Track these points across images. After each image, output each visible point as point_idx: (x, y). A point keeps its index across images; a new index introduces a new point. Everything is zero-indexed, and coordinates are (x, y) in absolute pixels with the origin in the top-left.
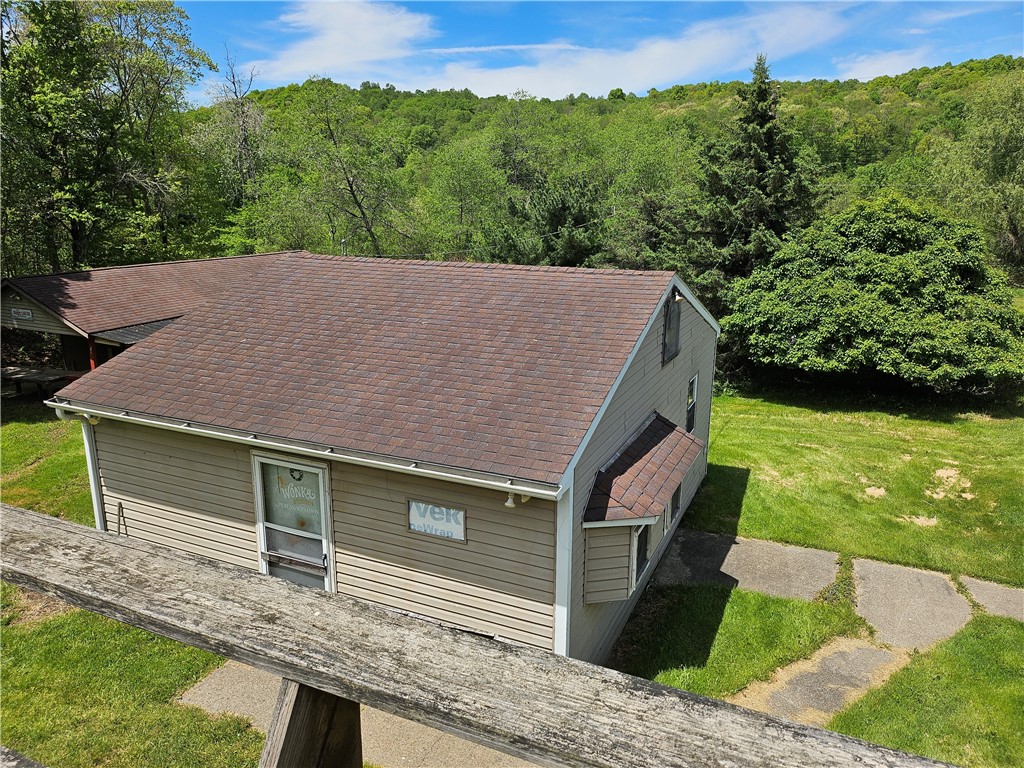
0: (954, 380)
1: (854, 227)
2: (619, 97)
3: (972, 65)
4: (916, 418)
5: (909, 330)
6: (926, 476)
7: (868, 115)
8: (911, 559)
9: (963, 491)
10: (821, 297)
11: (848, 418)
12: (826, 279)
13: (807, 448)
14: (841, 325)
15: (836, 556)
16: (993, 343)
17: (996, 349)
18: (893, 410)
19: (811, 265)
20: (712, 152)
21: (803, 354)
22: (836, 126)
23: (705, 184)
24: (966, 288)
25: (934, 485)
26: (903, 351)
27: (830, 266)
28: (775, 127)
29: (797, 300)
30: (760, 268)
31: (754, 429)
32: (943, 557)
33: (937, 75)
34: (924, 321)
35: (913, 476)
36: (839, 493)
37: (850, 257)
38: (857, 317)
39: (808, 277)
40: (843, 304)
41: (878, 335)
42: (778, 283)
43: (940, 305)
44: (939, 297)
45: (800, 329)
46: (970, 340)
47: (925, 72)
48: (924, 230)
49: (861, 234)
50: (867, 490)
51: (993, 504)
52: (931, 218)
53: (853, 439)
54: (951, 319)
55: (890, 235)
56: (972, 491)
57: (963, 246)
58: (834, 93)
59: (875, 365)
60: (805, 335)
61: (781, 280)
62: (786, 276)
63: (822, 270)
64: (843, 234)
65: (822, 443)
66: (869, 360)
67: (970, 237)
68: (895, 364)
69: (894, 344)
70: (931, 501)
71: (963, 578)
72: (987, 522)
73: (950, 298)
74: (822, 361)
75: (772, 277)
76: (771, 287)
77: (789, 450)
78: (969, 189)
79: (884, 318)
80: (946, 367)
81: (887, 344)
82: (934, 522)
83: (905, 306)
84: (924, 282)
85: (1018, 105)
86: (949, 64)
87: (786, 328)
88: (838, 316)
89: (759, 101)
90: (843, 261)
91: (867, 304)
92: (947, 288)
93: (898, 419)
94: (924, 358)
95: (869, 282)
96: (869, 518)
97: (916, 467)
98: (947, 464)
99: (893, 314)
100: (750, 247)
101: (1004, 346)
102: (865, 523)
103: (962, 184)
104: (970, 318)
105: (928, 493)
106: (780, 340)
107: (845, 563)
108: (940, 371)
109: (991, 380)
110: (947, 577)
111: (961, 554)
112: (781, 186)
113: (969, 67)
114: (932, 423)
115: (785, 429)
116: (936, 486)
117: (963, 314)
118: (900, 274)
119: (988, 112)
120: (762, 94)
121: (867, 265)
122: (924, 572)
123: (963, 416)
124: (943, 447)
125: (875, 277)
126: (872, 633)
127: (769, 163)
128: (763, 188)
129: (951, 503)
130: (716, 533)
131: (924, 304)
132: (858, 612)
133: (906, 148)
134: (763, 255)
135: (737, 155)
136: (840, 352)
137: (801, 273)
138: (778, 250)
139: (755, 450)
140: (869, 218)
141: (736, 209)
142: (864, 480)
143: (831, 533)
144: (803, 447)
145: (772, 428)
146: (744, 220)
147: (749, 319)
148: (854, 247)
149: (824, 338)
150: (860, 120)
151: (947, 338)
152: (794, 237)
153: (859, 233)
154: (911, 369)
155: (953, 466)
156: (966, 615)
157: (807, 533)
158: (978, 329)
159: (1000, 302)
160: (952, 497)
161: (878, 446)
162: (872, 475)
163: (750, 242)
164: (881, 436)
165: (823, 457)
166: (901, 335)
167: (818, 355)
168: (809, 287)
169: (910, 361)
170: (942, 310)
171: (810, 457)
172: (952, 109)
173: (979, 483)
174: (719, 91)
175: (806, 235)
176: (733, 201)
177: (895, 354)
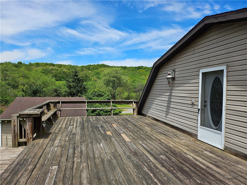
2: (20, 64)
3: (98, 65)
20: (69, 81)
26: (103, 111)
28: (79, 77)
47: (91, 65)
48: (103, 94)
52: (103, 92)
55: (99, 95)
64: (92, 95)
67: (109, 95)
79: (100, 107)
85: (109, 75)
86: (95, 65)
127: (79, 83)
128: (78, 87)
133: (89, 80)
135: (73, 82)
140: (95, 92)
148: (94, 96)
153: (94, 94)
170: (107, 105)
172: (97, 73)
174: (48, 65)
175: (86, 95)
176: (74, 89)
177: (102, 112)
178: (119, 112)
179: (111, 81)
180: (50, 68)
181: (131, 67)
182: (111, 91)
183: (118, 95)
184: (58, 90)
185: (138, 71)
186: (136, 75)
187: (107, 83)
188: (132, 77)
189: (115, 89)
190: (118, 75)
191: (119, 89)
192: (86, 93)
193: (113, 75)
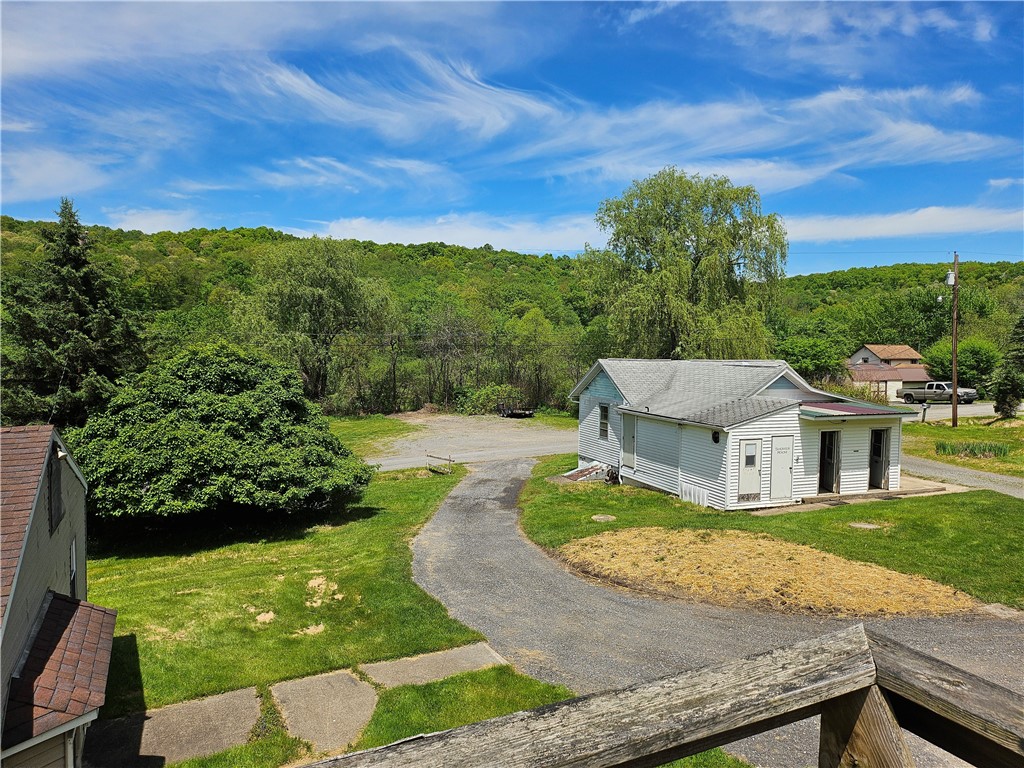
0: (301, 500)
1: (190, 371)
3: (242, 232)
4: (274, 540)
5: (257, 462)
6: (301, 589)
7: (158, 265)
8: (318, 667)
9: (334, 594)
10: (170, 440)
11: (214, 555)
12: (172, 422)
13: (188, 594)
14: (195, 465)
15: (254, 691)
16: (323, 464)
17: (326, 468)
18: (252, 538)
19: (153, 409)
21: (158, 499)
22: (127, 273)
23: (14, 327)
24: (295, 419)
25: (310, 595)
26: (254, 482)
27: (173, 409)
28: (91, 272)
29: (145, 445)
30: (97, 415)
31: (123, 591)
32: (340, 655)
33: (215, 237)
34: (267, 452)
35: (291, 592)
36: (234, 628)
37: (190, 399)
38: (209, 455)
39: (152, 421)
40: (193, 444)
41: (230, 470)
42: (119, 429)
43: (277, 436)
44: (276, 429)
45: (152, 475)
46: (306, 463)
47: (205, 232)
48: (253, 372)
49: (198, 377)
50: (258, 618)
51: (359, 598)
52: (256, 361)
53: (228, 573)
54: (287, 447)
55: (225, 377)
56: (340, 591)
57: (286, 384)
58: (119, 241)
59: (232, 498)
60: (158, 480)
61: (123, 427)
62: (128, 421)
63: (166, 413)
64: (181, 378)
65: (200, 585)
66: (226, 495)
67: (290, 376)
68: (249, 494)
69: (246, 476)
70: (313, 610)
71: (362, 667)
72: (360, 613)
73: (284, 429)
74: (180, 503)
75: (112, 424)
76: (113, 435)
77: (169, 602)
78: (267, 336)
79: (234, 453)
80: (293, 490)
81: (239, 477)
82: (321, 628)
83: (250, 440)
84: (261, 417)
85: (293, 270)
86: (224, 229)
87: (137, 476)
88: (191, 457)
89: (71, 245)
90: (185, 403)
91: (214, 440)
92: (280, 420)
93: (259, 545)
94: (273, 485)
95: (214, 421)
96: (271, 643)
97: (291, 584)
98: (314, 574)
99: (240, 449)
100: (82, 394)
101: (330, 464)
102: (268, 649)
103: (261, 331)
104: (302, 445)
105: (308, 604)
106: (131, 489)
107: (264, 695)
108: (289, 494)
109: (327, 494)
110: (348, 671)
111: (352, 647)
112: (108, 331)
113: (240, 232)
114: (289, 542)
115: (156, 582)
116: (312, 596)
117: (296, 441)
118: (240, 412)
119: (271, 274)
120: (72, 238)
121: (209, 405)
122: (331, 674)
123: (310, 530)
124: (306, 560)
125: (219, 416)
126: (309, 748)
127: (90, 307)
128: (88, 332)
129: (329, 607)
130: (122, 715)
131: (265, 437)
132: (291, 734)
133: (198, 298)
134: (98, 402)
135: (51, 297)
136: (196, 491)
137: (144, 418)
138: (115, 396)
139: (132, 612)
140: (203, 362)
141: (57, 354)
142: (252, 610)
143: (241, 671)
144: (183, 595)
145: (142, 584)
146: (68, 366)
147: (92, 471)
148: (193, 389)
149: (179, 480)
150: (150, 269)
151: (289, 464)
152: (129, 382)
153: (196, 376)
154: (265, 496)
155: (319, 575)
156: (372, 698)
157: (220, 679)
158: (310, 453)
159: (321, 428)
160: (327, 601)
161: (252, 574)
162: (258, 603)
163: (80, 388)
164: (251, 564)
165: (208, 599)
166: (250, 467)
167: (175, 498)
168: (155, 431)
169: (262, 489)
170: (279, 440)
171: (195, 602)
172: (234, 267)
173: (344, 582)
175: (142, 379)
176: (54, 346)
177: (248, 485)
178: (356, 477)
179: (305, 300)
181: (393, 246)
182: (305, 350)
183: (340, 369)
185: (424, 263)
186: (418, 279)
187: (286, 313)
188: (398, 289)
189: (324, 342)
190: (341, 275)
191: (345, 340)
192: (140, 370)
193: (311, 270)
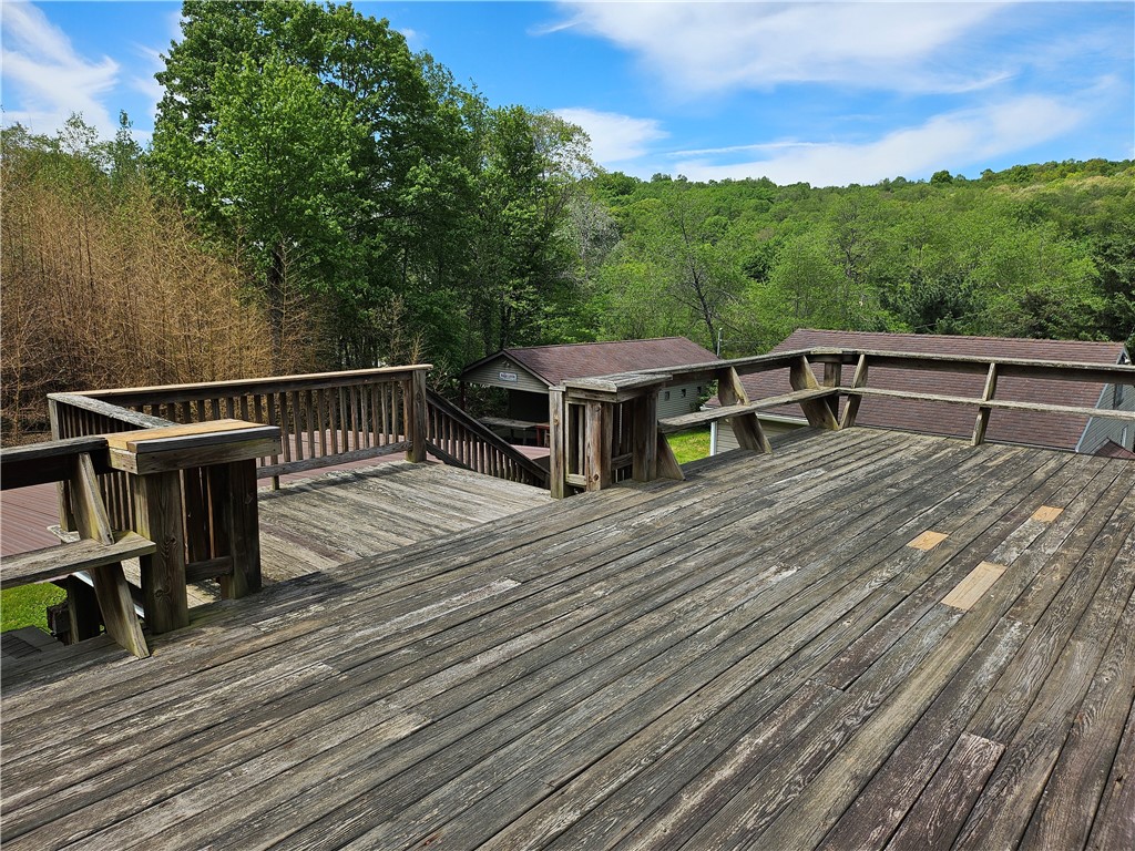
2: (944, 180)
20: (1108, 252)
23: (1100, 282)
174: (1075, 171)
180: (1085, 188)
184: (1046, 303)
